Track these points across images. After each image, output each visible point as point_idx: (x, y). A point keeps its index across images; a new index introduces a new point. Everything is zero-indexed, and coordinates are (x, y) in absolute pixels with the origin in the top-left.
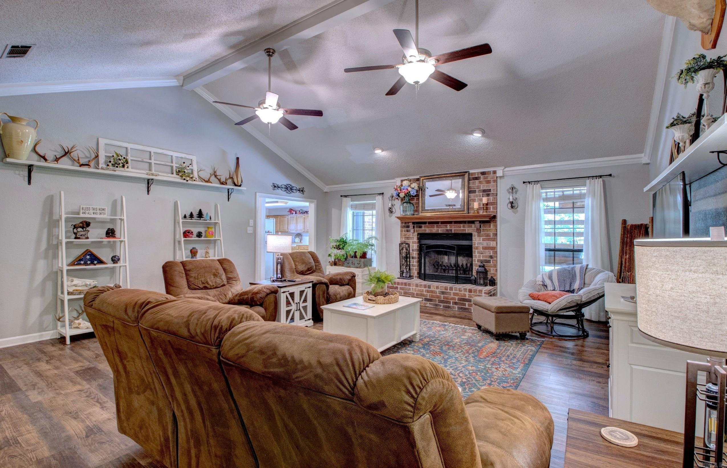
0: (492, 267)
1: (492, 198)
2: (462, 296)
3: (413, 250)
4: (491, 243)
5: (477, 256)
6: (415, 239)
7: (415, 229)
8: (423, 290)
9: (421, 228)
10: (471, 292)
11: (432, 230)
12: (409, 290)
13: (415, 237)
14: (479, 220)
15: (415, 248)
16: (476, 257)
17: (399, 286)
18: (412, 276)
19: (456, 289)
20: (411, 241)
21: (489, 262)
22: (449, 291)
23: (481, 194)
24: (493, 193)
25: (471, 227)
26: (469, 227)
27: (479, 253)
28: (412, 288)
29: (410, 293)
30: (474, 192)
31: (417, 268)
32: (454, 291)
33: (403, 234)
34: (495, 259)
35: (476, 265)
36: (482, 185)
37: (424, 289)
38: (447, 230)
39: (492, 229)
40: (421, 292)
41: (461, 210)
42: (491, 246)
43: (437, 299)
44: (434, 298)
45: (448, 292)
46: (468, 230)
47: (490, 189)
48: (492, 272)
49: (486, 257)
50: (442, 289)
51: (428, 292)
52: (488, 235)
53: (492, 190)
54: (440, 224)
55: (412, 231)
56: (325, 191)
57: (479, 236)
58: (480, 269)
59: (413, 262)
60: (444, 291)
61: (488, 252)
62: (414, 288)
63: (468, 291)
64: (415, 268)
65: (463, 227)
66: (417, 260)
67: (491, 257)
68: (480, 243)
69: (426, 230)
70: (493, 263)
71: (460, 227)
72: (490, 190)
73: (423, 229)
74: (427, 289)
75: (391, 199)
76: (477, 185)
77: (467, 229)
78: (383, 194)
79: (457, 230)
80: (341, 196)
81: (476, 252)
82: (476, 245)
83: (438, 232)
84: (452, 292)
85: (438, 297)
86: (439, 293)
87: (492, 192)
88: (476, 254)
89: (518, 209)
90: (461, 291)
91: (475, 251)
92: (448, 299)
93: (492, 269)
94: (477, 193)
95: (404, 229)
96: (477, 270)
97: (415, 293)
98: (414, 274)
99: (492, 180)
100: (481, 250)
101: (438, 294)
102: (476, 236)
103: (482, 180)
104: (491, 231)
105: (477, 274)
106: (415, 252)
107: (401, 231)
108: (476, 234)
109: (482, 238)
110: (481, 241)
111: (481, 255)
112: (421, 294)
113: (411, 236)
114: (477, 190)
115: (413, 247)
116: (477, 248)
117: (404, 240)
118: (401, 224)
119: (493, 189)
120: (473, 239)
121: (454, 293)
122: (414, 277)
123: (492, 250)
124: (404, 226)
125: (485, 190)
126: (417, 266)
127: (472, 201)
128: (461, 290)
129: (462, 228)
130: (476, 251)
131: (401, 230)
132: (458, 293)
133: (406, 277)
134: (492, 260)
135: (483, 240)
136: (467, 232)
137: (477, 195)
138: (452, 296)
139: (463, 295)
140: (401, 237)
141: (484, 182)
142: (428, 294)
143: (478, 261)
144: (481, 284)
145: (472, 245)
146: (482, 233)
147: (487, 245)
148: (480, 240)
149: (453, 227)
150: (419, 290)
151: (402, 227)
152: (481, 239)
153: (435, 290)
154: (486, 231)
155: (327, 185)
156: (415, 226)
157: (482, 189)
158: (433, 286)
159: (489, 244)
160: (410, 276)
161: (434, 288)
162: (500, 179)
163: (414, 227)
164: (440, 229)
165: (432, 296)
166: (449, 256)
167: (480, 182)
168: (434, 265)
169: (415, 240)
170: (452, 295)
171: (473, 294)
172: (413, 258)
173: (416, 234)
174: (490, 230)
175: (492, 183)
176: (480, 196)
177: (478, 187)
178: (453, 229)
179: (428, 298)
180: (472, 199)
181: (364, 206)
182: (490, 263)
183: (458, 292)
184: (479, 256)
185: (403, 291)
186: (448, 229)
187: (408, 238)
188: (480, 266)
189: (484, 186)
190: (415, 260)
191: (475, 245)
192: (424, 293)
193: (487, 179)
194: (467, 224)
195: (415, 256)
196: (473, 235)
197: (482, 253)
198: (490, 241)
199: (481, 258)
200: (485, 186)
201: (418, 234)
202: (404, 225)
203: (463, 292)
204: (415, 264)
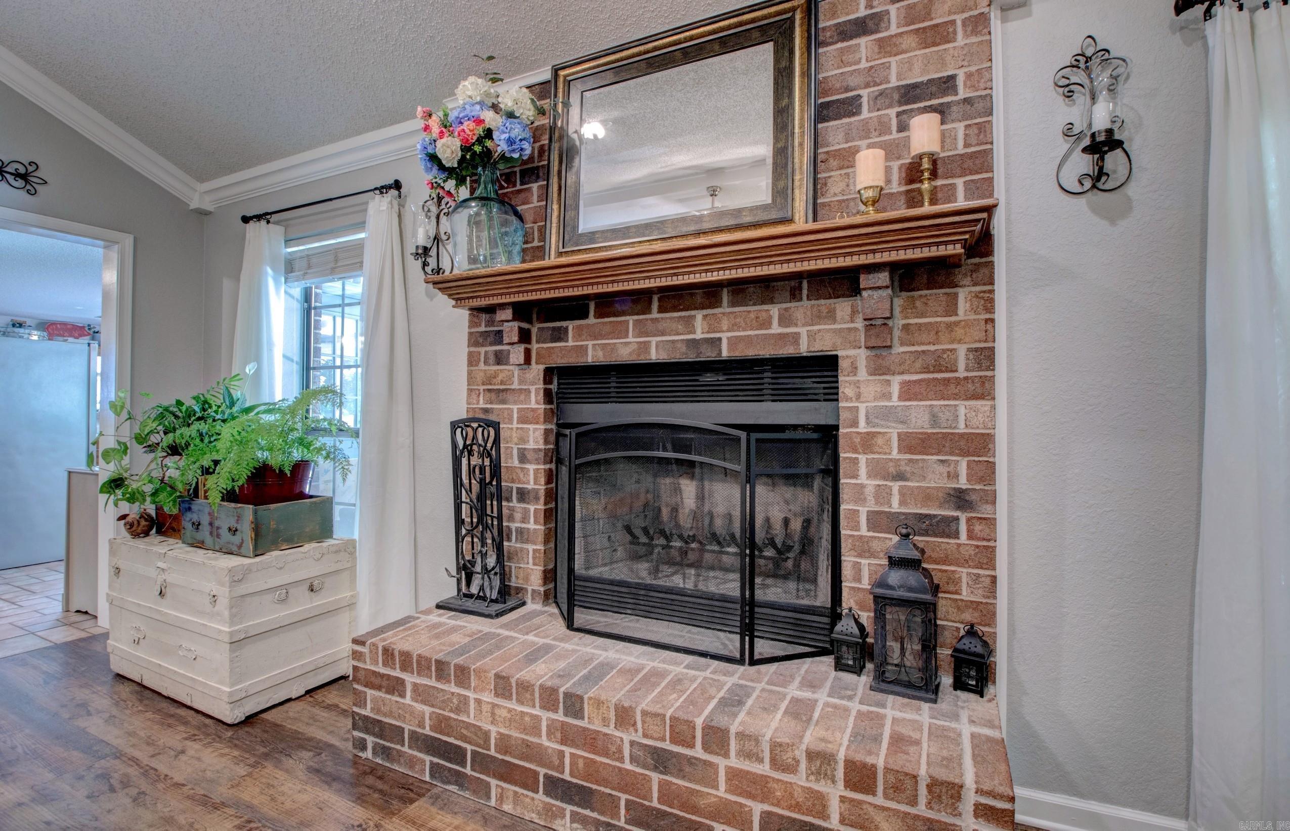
0: (965, 563)
1: (960, 127)
2: (797, 807)
3: (523, 458)
4: (962, 411)
5: (869, 491)
6: (535, 402)
7: (535, 346)
8: (537, 719)
9: (559, 339)
10: (870, 789)
11: (613, 347)
12: (458, 710)
13: (533, 389)
14: (894, 256)
15: (531, 445)
16: (860, 498)
17: (410, 679)
18: (519, 590)
19: (749, 746)
20: (515, 408)
21: (946, 527)
22: (698, 752)
23: (892, 112)
24: (966, 101)
25: (831, 316)
26: (818, 318)
27: (877, 471)
28: (478, 702)
29: (468, 726)
30: (850, 107)
31: (541, 547)
32: (735, 762)
33: (480, 376)
34: (985, 511)
35: (865, 550)
36: (893, 60)
37: (545, 716)
38: (693, 344)
39: (968, 324)
40: (524, 730)
41: (774, 215)
42: (961, 428)
43: (624, 797)
44: (605, 783)
45: (692, 761)
46: (811, 336)
47: (953, 78)
48: (965, 594)
49: (927, 496)
50: (654, 730)
51: (567, 736)
52: (942, 363)
53: (960, 81)
54: (655, 314)
55: (517, 354)
56: (194, 205)
57: (879, 369)
58: (896, 577)
59: (525, 520)
60: (667, 745)
61: (943, 469)
62: (488, 697)
63: (840, 773)
64: (531, 547)
65: (784, 320)
66: (541, 506)
67: (960, 499)
68: (887, 414)
69: (584, 349)
70: (970, 537)
71: (767, 324)
72: (948, 84)
73: (571, 343)
74: (560, 716)
75: (434, 210)
76: (864, 64)
77: (803, 331)
78: (397, 185)
79: (749, 340)
80: (246, 220)
81: (863, 471)
82: (862, 427)
83: (643, 359)
84: (722, 763)
85: (628, 783)
86: (633, 759)
87: (962, 93)
88: (863, 477)
89: (1132, 190)
90: (791, 768)
91: (855, 461)
92: (695, 810)
93: (964, 573)
94: (865, 114)
95: (483, 350)
96: (881, 583)
97: (494, 731)
98: (527, 579)
99: (959, 18)
100: (895, 454)
101: (628, 766)
102: (862, 374)
103: (894, 30)
104: (959, 332)
105: (880, 617)
106: (531, 467)
107: (472, 361)
108: (862, 355)
109: (896, 381)
110: (895, 401)
111: (896, 486)
112: (527, 744)
113: (515, 386)
114: (864, 93)
115: (523, 440)
116: (868, 442)
117: (482, 405)
118: (470, 327)
119: (969, 76)
120: (846, 388)
121: (734, 775)
122: (529, 599)
123: (964, 453)
124: (484, 334)
125: (915, 86)
126: (541, 538)
127: (833, 163)
128: (787, 757)
129: (776, 329)
130: (862, 458)
131: (470, 354)
132: (765, 778)
133: (484, 598)
134: (963, 517)
135: (909, 392)
136: (804, 348)
137: (866, 122)
138: (722, 791)
139: (799, 796)
140: (470, 391)
141: (909, 41)
142: (568, 750)
143: (877, 521)
144: (909, 685)
145: (836, 428)
146: (898, 349)
147: (934, 420)
148: (887, 396)
149: (725, 324)
150: (515, 719)
151: (475, 340)
152: (895, 390)
153: (610, 730)
154: (924, 337)
155: (202, 179)
156: (534, 331)
157: (894, 82)
158: (598, 703)
159: (943, 416)
160: (505, 592)
161: (605, 721)
162: (1004, 20)
163: (525, 337)
164: (654, 340)
165: (591, 771)
166: (702, 479)
167: (886, 47)
168: (628, 529)
169: (533, 405)
170: (722, 786)
171: (879, 800)
172: (523, 495)
173: (537, 370)
174: (950, 327)
175: (961, 40)
176: (884, 129)
177: (872, 76)
178: (724, 336)
179: (567, 776)
180: (837, 154)
181: (336, 260)
182: (956, 535)
183: (764, 769)
184: (882, 495)
185: (427, 710)
186: (699, 335)
187: (500, 394)
188: (895, 563)
189: (910, 62)
190: (532, 508)
191: (855, 424)
192: (546, 743)
193: (928, 16)
194: (805, 303)
195: (531, 486)
196: (843, 364)
197: (900, 477)
198: (956, 397)
199: (895, 506)
200: (917, 66)
201: (549, 373)
202: (483, 328)
203: (801, 779)
204: (531, 526)
